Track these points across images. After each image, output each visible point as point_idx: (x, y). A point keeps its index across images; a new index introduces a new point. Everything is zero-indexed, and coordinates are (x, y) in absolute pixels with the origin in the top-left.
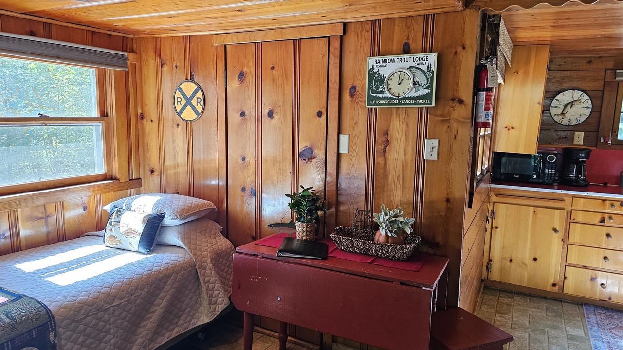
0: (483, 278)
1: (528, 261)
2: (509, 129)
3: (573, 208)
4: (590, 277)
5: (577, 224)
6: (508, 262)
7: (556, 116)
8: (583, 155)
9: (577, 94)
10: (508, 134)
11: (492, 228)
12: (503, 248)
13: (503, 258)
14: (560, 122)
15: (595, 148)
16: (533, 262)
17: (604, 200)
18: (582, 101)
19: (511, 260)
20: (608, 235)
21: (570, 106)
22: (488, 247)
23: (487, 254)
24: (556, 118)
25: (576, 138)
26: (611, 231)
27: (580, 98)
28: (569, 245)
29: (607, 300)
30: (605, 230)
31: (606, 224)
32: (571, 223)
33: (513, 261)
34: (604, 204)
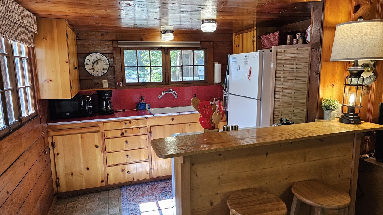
0: (55, 193)
1: (84, 171)
2: (48, 82)
3: (105, 129)
4: (121, 170)
5: (109, 139)
6: (70, 177)
7: (89, 70)
8: (108, 94)
9: (99, 56)
10: (49, 85)
11: (54, 155)
12: (65, 167)
13: (66, 175)
14: (92, 74)
15: (115, 89)
16: (87, 171)
17: (121, 122)
18: (103, 60)
19: (72, 174)
20: (126, 142)
21: (96, 64)
22: (54, 169)
23: (55, 175)
24: (89, 71)
25: (104, 84)
26: (128, 139)
27: (101, 58)
28: (107, 154)
29: (132, 180)
30: (124, 139)
31: (124, 135)
32: (105, 140)
33: (74, 174)
34: (121, 124)
